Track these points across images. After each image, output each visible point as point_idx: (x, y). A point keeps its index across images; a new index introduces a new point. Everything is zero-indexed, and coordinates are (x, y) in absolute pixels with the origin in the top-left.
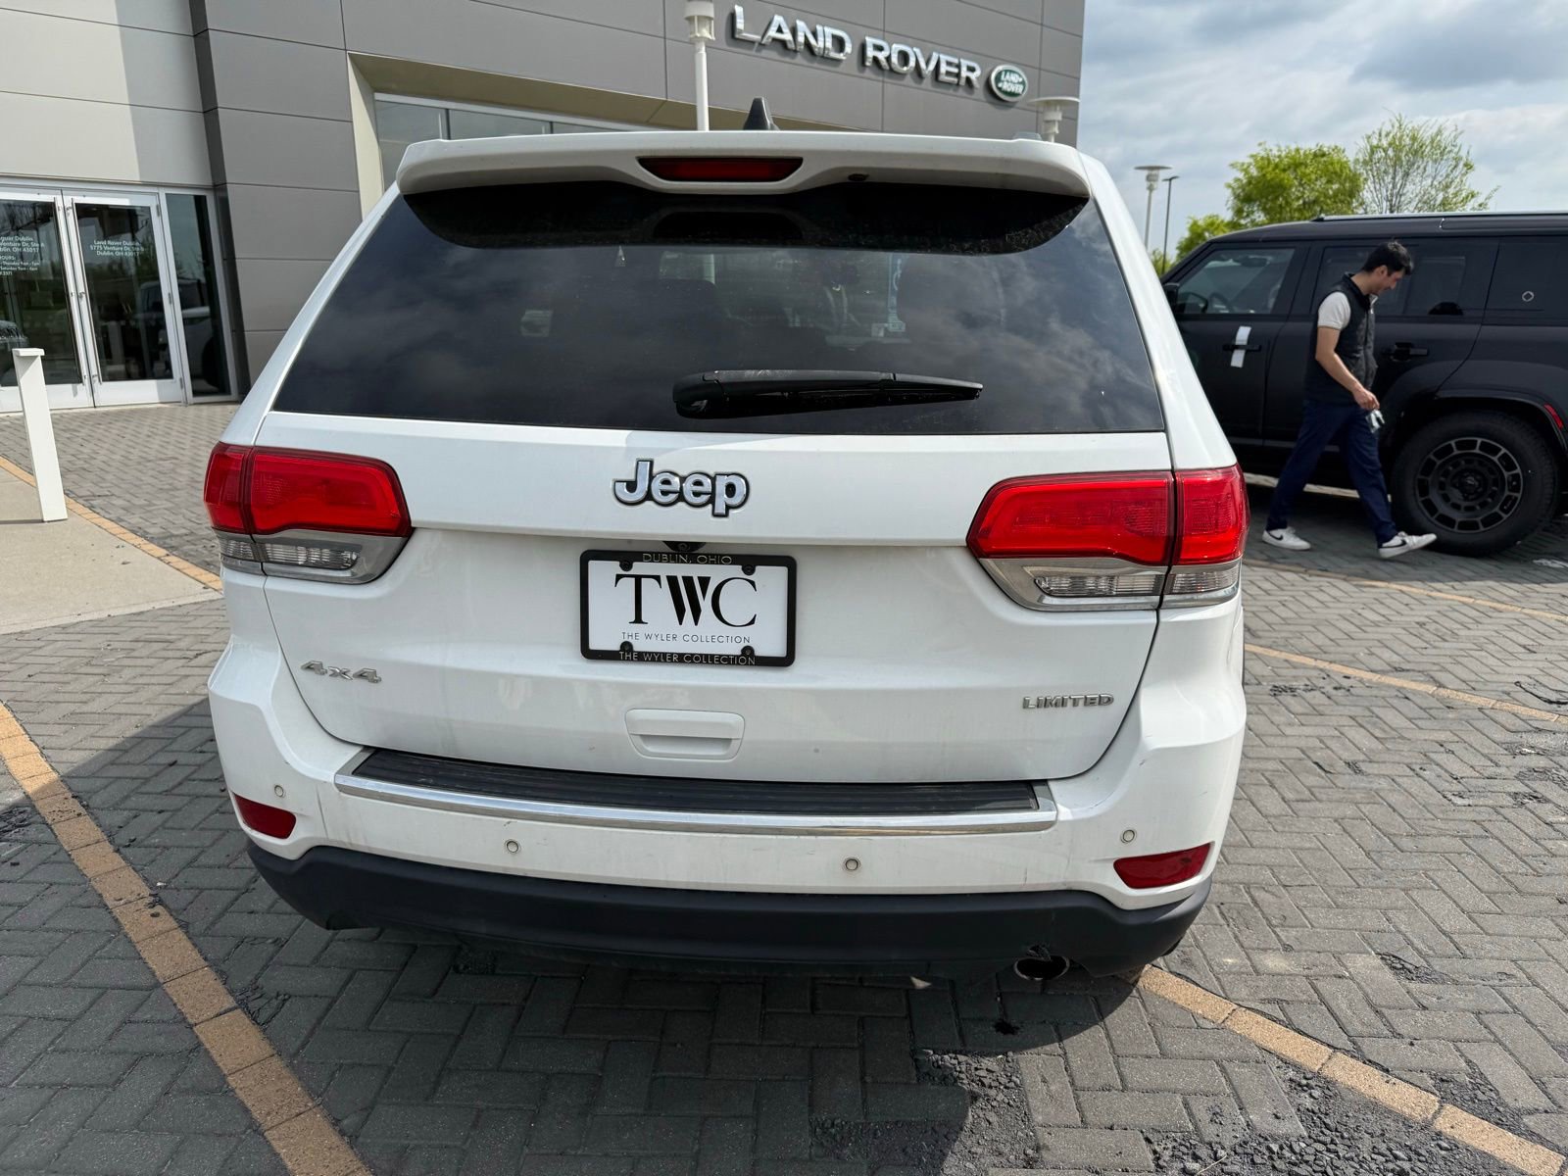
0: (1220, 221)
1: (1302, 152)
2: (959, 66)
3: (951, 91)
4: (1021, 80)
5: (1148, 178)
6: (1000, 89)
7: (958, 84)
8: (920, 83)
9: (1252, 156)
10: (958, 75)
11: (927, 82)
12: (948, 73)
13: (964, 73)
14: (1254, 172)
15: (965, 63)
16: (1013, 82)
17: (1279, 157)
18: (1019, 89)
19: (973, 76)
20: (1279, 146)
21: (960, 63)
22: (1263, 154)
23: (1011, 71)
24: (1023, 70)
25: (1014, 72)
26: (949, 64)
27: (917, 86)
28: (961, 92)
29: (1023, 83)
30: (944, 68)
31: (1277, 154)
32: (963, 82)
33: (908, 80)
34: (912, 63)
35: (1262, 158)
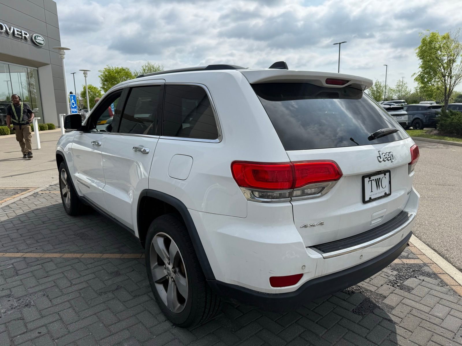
0: (92, 86)
1: (119, 69)
2: (21, 32)
3: (19, 40)
4: (43, 39)
5: (84, 73)
6: (36, 42)
7: (22, 38)
8: (8, 36)
9: (105, 69)
10: (21, 35)
11: (11, 36)
12: (18, 34)
13: (24, 35)
14: (107, 73)
15: (23, 32)
16: (40, 40)
17: (113, 69)
18: (42, 42)
19: (27, 36)
20: (112, 66)
21: (21, 31)
22: (108, 68)
23: (39, 36)
24: (43, 37)
25: (40, 37)
26: (17, 31)
27: (7, 37)
28: (23, 41)
29: (43, 40)
30: (16, 32)
31: (112, 69)
32: (23, 38)
33: (4, 35)
34: (4, 29)
35: (108, 69)
